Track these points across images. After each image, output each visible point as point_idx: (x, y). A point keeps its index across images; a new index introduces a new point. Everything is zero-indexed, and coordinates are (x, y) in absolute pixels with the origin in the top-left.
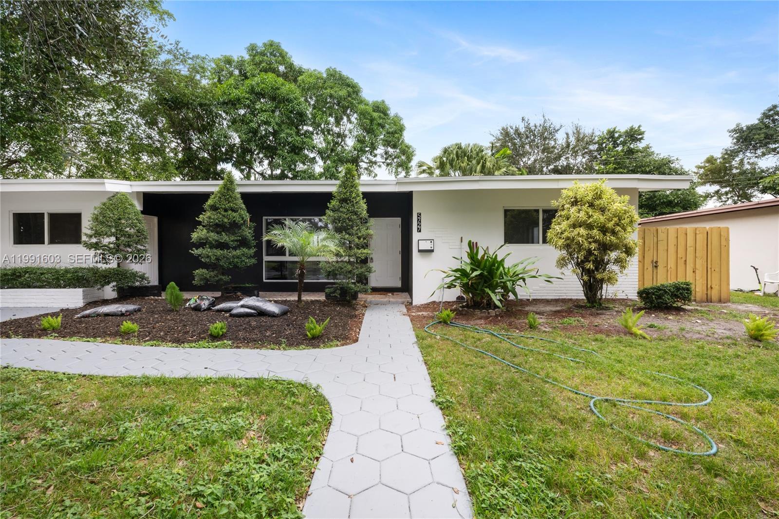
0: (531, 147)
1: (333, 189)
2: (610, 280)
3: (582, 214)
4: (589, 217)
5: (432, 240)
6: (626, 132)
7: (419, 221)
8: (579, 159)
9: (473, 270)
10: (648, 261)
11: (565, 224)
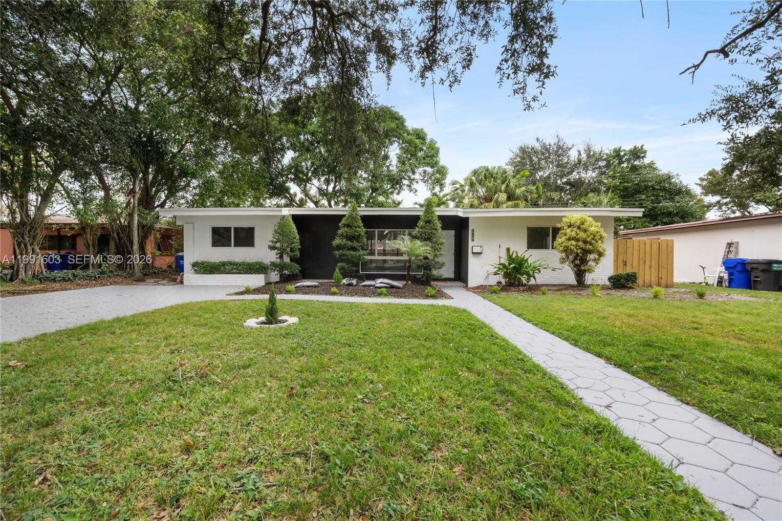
0: (546, 162)
1: (421, 213)
2: (589, 271)
3: (573, 233)
4: (577, 235)
5: (481, 247)
6: (631, 151)
7: (473, 234)
8: (590, 173)
9: (510, 264)
10: (620, 261)
11: (564, 238)
